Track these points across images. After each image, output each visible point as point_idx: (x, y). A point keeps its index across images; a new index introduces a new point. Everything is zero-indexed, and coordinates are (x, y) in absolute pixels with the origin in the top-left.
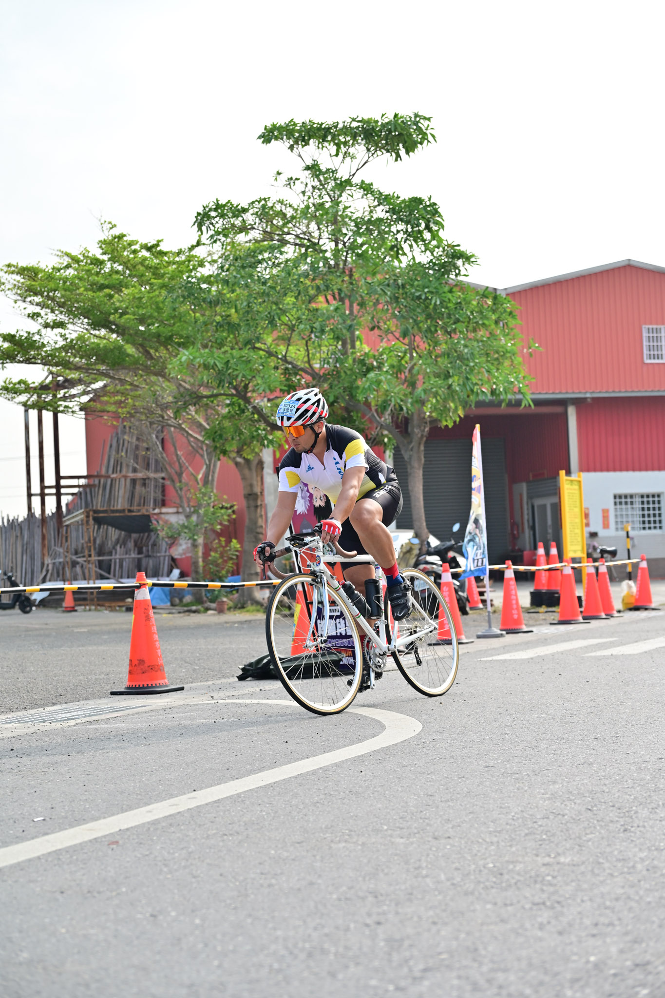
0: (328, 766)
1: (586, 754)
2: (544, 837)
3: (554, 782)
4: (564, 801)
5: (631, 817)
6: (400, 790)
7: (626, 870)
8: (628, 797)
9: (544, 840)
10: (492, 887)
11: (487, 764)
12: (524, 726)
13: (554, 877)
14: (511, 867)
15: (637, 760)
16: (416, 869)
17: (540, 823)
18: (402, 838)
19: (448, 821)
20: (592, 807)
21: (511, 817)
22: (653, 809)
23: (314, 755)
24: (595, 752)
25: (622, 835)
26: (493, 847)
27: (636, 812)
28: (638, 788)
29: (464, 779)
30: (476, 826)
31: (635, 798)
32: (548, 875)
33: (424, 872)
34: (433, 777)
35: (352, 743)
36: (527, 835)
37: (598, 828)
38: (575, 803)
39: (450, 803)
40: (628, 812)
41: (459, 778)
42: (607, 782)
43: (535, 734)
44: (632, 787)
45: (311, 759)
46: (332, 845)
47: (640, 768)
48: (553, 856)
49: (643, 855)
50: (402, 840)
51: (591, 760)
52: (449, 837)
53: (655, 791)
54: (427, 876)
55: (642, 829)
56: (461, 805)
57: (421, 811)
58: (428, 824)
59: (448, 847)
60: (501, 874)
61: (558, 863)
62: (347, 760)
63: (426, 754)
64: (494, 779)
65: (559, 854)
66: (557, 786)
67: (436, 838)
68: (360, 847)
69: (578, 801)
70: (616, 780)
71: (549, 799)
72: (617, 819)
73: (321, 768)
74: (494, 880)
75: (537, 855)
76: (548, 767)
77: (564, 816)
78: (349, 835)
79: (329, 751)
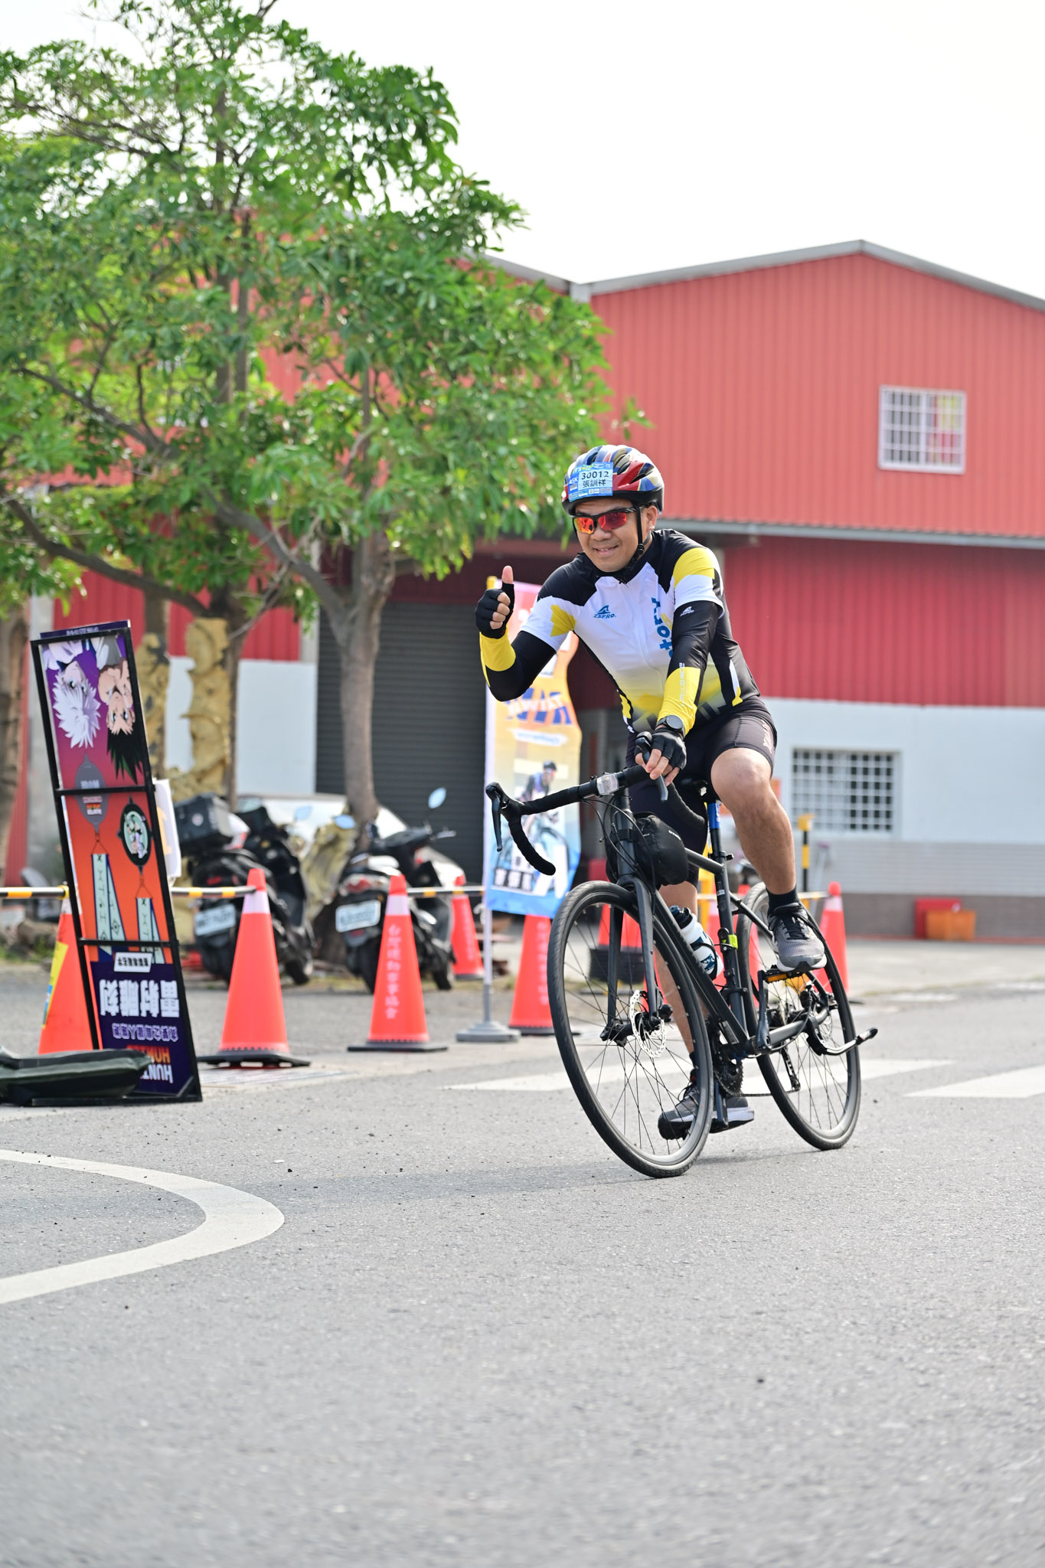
0: (58, 1293)
1: (609, 1296)
2: (468, 1458)
3: (524, 1350)
4: (532, 1388)
5: (658, 1427)
6: (198, 1347)
7: (612, 1531)
8: (665, 1386)
9: (465, 1464)
10: (330, 1553)
11: (395, 1306)
12: (497, 1232)
13: (462, 1538)
14: (380, 1514)
15: (709, 1313)
16: (184, 1509)
17: (468, 1430)
18: (172, 1445)
19: (281, 1416)
20: (586, 1402)
21: (411, 1414)
22: (708, 1413)
23: (34, 1268)
24: (628, 1293)
25: (627, 1462)
26: (356, 1474)
27: (672, 1418)
28: (692, 1371)
29: (338, 1334)
30: (335, 1429)
31: (680, 1390)
32: (451, 1533)
33: (198, 1516)
34: (276, 1326)
35: (125, 1246)
36: (434, 1452)
37: (584, 1445)
38: (553, 1394)
39: (296, 1382)
40: (656, 1416)
41: (330, 1331)
42: (632, 1354)
43: (516, 1249)
44: (682, 1368)
45: (27, 1276)
46: (25, 1455)
47: (710, 1331)
48: (473, 1495)
49: (654, 1503)
50: (170, 1452)
51: (615, 1309)
52: (271, 1450)
53: (723, 1378)
54: (202, 1525)
55: (672, 1452)
56: (316, 1386)
57: (230, 1395)
58: (236, 1422)
59: (264, 1469)
60: (355, 1528)
61: (480, 1511)
62: (102, 1283)
63: (274, 1278)
64: (402, 1336)
65: (486, 1494)
66: (527, 1357)
67: (243, 1450)
68: (79, 1461)
69: (559, 1390)
70: (653, 1351)
71: (502, 1382)
72: (627, 1429)
73: (42, 1296)
74: (337, 1537)
75: (441, 1494)
76: (522, 1319)
77: (521, 1417)
78: (62, 1436)
79: (69, 1262)
